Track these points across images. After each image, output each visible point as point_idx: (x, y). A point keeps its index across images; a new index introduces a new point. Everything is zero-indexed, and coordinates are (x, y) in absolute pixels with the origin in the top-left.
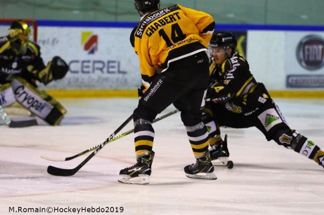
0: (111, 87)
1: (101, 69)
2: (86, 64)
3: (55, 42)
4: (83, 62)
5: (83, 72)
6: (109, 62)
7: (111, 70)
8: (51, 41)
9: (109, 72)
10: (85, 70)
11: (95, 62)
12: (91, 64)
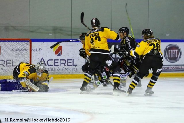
0: (69, 73)
1: (64, 64)
2: (56, 61)
3: (40, 50)
4: (55, 60)
5: (55, 65)
6: (68, 60)
7: (69, 64)
8: (38, 50)
9: (68, 65)
10: (56, 64)
11: (60, 60)
12: (59, 61)
